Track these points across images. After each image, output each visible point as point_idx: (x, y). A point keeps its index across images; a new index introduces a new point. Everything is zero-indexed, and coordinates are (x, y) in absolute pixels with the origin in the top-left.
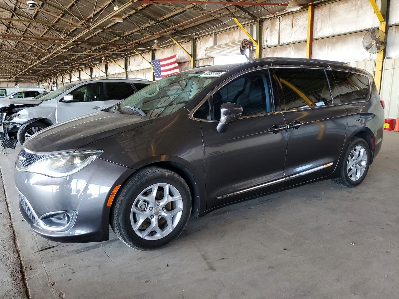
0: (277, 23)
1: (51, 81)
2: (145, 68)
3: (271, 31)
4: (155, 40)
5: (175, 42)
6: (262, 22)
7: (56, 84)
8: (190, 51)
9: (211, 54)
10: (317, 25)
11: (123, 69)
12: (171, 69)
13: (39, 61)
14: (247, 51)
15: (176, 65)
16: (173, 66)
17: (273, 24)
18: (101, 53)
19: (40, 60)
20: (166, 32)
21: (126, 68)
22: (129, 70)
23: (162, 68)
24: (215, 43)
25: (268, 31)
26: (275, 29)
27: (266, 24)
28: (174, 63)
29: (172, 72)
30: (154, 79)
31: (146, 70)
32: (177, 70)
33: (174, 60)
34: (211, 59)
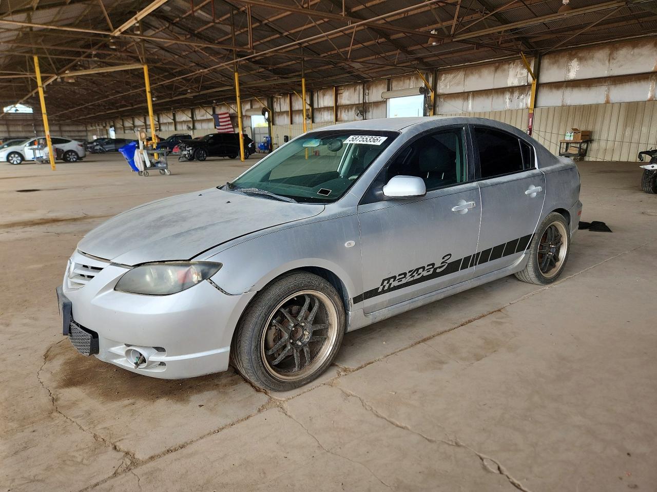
0: (279, 100)
1: (106, 125)
2: (208, 118)
6: (272, 98)
7: (113, 128)
9: (248, 114)
10: (293, 104)
11: (190, 118)
12: (226, 121)
14: (267, 113)
15: (229, 119)
16: (227, 119)
17: (277, 100)
21: (192, 117)
22: (195, 119)
23: (220, 120)
24: (251, 107)
25: (276, 103)
26: (278, 103)
28: (228, 117)
29: (227, 123)
30: (215, 128)
31: (209, 120)
32: (230, 122)
33: (228, 115)
34: (250, 117)
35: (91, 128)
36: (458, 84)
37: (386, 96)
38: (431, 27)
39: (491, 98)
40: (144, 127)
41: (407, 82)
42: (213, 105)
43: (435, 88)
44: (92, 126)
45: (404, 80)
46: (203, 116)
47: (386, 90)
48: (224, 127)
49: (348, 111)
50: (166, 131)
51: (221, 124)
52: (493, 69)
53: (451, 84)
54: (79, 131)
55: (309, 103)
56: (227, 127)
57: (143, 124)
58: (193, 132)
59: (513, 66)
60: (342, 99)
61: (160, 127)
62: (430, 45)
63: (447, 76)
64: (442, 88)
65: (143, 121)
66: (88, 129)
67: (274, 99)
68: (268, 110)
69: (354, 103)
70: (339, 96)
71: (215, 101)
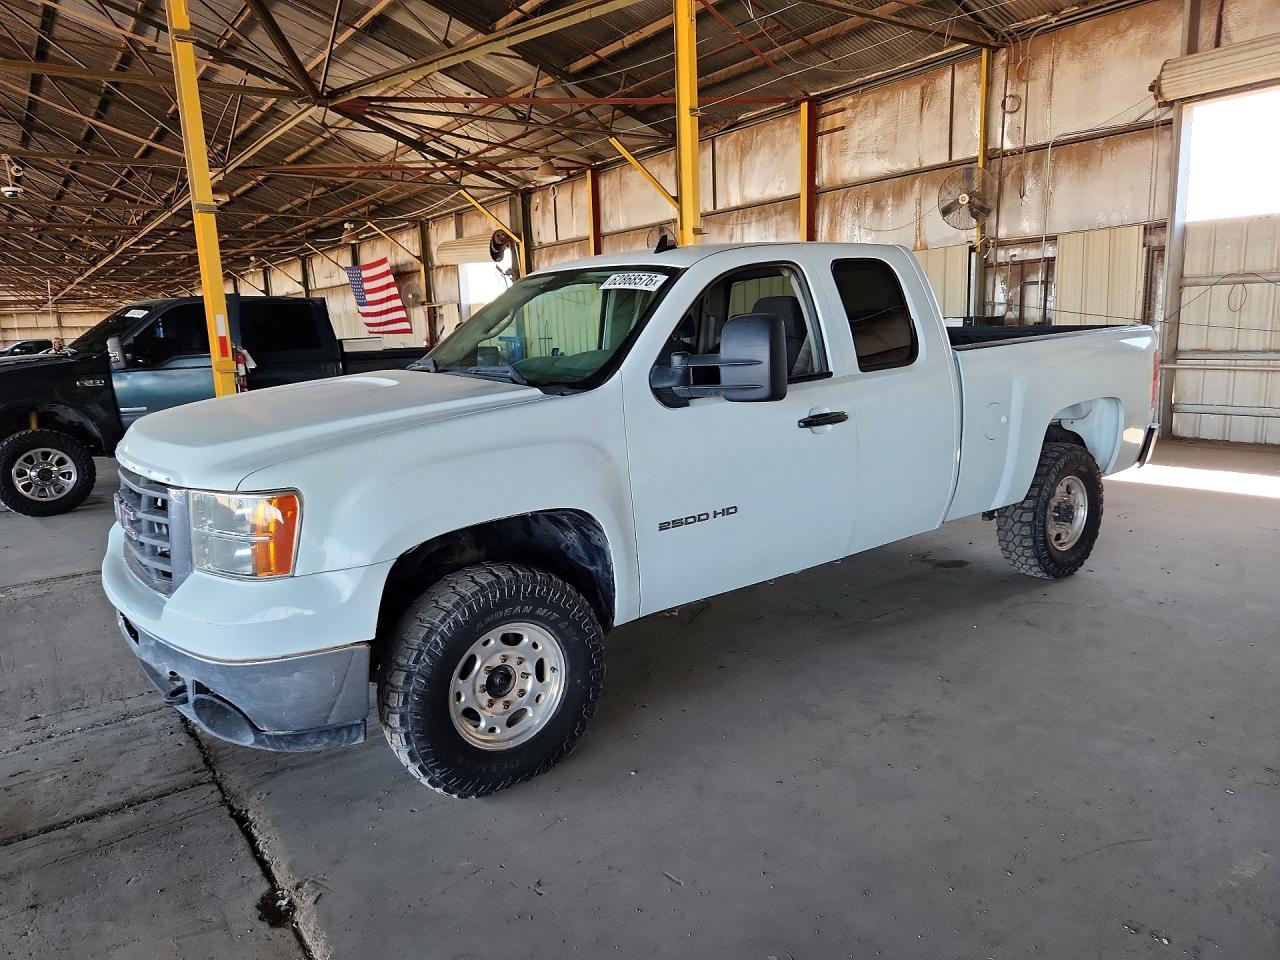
2: (343, 282)
3: (543, 213)
4: (345, 222)
5: (379, 231)
6: (527, 195)
8: (415, 249)
9: (451, 258)
10: (606, 207)
11: (299, 283)
12: (381, 289)
13: (94, 269)
14: (507, 253)
15: (391, 279)
16: (385, 281)
17: (545, 200)
18: (233, 251)
19: (95, 265)
20: (354, 209)
21: (306, 283)
22: (313, 286)
23: (367, 286)
24: (459, 234)
25: (539, 213)
26: (550, 211)
27: (536, 199)
28: (386, 274)
29: (387, 294)
30: (358, 310)
32: (394, 291)
33: (389, 267)
34: (455, 268)
46: (330, 276)
48: (378, 307)
49: (879, 207)
51: (370, 297)
56: (385, 305)
60: (843, 152)
67: (534, 196)
68: (512, 241)
69: (916, 166)
70: (830, 144)
71: (346, 225)
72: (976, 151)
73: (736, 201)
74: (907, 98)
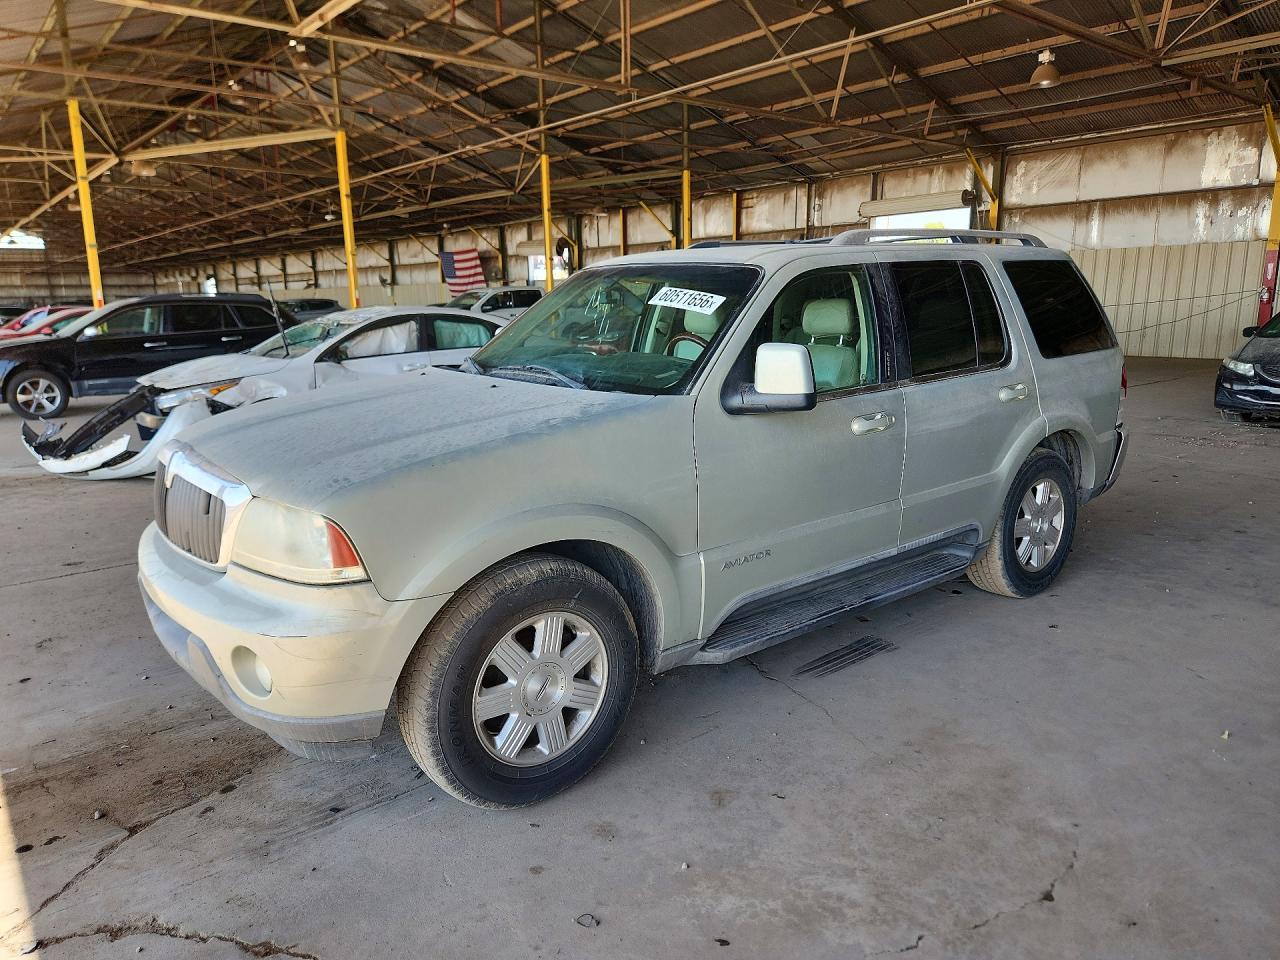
0: (596, 222)
1: (197, 273)
2: (427, 261)
3: (590, 230)
6: (579, 219)
7: (212, 282)
8: (496, 242)
9: (523, 251)
10: (630, 230)
11: (386, 259)
12: (471, 268)
14: (566, 251)
15: (478, 262)
16: (473, 263)
17: (591, 223)
21: (391, 259)
22: (397, 262)
23: (457, 265)
24: (530, 237)
25: (588, 228)
26: (594, 230)
27: (585, 221)
28: (475, 259)
29: (472, 272)
30: (444, 281)
31: (428, 265)
32: (480, 270)
33: (475, 254)
34: (526, 258)
35: (165, 281)
36: (1062, 183)
37: (869, 210)
38: (1038, 44)
39: (1153, 215)
40: (282, 279)
41: (924, 178)
42: (443, 233)
43: (998, 193)
44: (166, 277)
45: (915, 174)
46: (416, 256)
47: (869, 199)
48: (466, 280)
50: (330, 287)
51: (458, 273)
52: (1159, 146)
53: (1044, 182)
54: (140, 286)
55: (670, 229)
56: (471, 280)
57: (280, 272)
58: (392, 290)
59: (1216, 141)
60: (752, 218)
61: (316, 280)
62: (1034, 87)
63: (1032, 164)
64: (1017, 192)
65: (279, 265)
66: (159, 282)
67: (584, 219)
68: (569, 243)
69: (782, 228)
70: (747, 213)
71: (445, 226)
72: (805, 226)
73: (702, 234)
74: (779, 198)
